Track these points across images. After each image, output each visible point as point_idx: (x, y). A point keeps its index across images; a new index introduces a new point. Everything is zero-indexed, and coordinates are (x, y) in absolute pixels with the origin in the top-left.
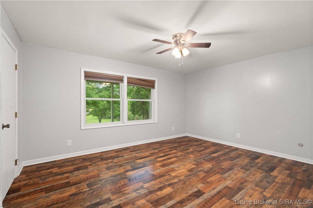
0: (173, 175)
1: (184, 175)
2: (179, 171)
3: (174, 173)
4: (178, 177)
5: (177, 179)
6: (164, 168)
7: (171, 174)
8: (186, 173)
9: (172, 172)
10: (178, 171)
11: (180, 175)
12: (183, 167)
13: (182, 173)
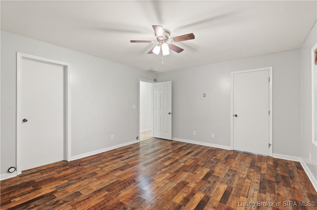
0: (167, 174)
1: (157, 175)
2: (163, 178)
3: (167, 176)
4: (162, 173)
5: (163, 171)
6: (181, 180)
7: (170, 174)
8: (156, 178)
9: (170, 177)
10: (165, 179)
11: (161, 175)
12: (160, 184)
13: (159, 177)
